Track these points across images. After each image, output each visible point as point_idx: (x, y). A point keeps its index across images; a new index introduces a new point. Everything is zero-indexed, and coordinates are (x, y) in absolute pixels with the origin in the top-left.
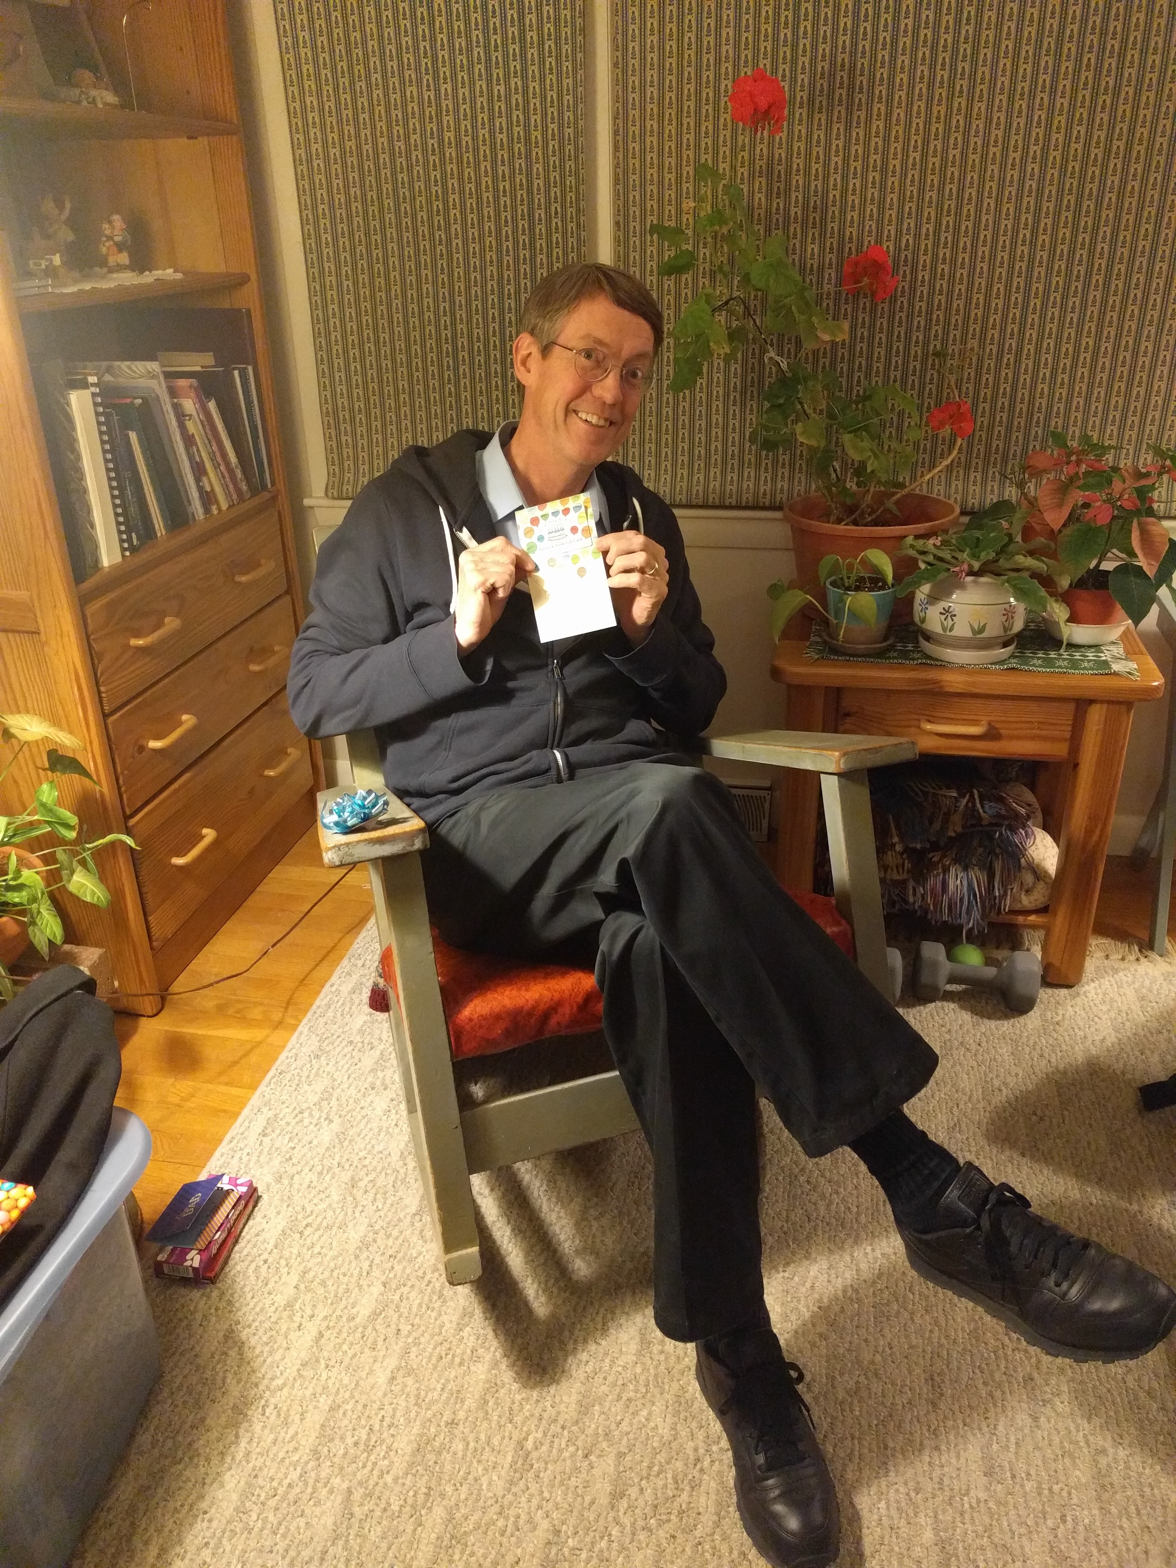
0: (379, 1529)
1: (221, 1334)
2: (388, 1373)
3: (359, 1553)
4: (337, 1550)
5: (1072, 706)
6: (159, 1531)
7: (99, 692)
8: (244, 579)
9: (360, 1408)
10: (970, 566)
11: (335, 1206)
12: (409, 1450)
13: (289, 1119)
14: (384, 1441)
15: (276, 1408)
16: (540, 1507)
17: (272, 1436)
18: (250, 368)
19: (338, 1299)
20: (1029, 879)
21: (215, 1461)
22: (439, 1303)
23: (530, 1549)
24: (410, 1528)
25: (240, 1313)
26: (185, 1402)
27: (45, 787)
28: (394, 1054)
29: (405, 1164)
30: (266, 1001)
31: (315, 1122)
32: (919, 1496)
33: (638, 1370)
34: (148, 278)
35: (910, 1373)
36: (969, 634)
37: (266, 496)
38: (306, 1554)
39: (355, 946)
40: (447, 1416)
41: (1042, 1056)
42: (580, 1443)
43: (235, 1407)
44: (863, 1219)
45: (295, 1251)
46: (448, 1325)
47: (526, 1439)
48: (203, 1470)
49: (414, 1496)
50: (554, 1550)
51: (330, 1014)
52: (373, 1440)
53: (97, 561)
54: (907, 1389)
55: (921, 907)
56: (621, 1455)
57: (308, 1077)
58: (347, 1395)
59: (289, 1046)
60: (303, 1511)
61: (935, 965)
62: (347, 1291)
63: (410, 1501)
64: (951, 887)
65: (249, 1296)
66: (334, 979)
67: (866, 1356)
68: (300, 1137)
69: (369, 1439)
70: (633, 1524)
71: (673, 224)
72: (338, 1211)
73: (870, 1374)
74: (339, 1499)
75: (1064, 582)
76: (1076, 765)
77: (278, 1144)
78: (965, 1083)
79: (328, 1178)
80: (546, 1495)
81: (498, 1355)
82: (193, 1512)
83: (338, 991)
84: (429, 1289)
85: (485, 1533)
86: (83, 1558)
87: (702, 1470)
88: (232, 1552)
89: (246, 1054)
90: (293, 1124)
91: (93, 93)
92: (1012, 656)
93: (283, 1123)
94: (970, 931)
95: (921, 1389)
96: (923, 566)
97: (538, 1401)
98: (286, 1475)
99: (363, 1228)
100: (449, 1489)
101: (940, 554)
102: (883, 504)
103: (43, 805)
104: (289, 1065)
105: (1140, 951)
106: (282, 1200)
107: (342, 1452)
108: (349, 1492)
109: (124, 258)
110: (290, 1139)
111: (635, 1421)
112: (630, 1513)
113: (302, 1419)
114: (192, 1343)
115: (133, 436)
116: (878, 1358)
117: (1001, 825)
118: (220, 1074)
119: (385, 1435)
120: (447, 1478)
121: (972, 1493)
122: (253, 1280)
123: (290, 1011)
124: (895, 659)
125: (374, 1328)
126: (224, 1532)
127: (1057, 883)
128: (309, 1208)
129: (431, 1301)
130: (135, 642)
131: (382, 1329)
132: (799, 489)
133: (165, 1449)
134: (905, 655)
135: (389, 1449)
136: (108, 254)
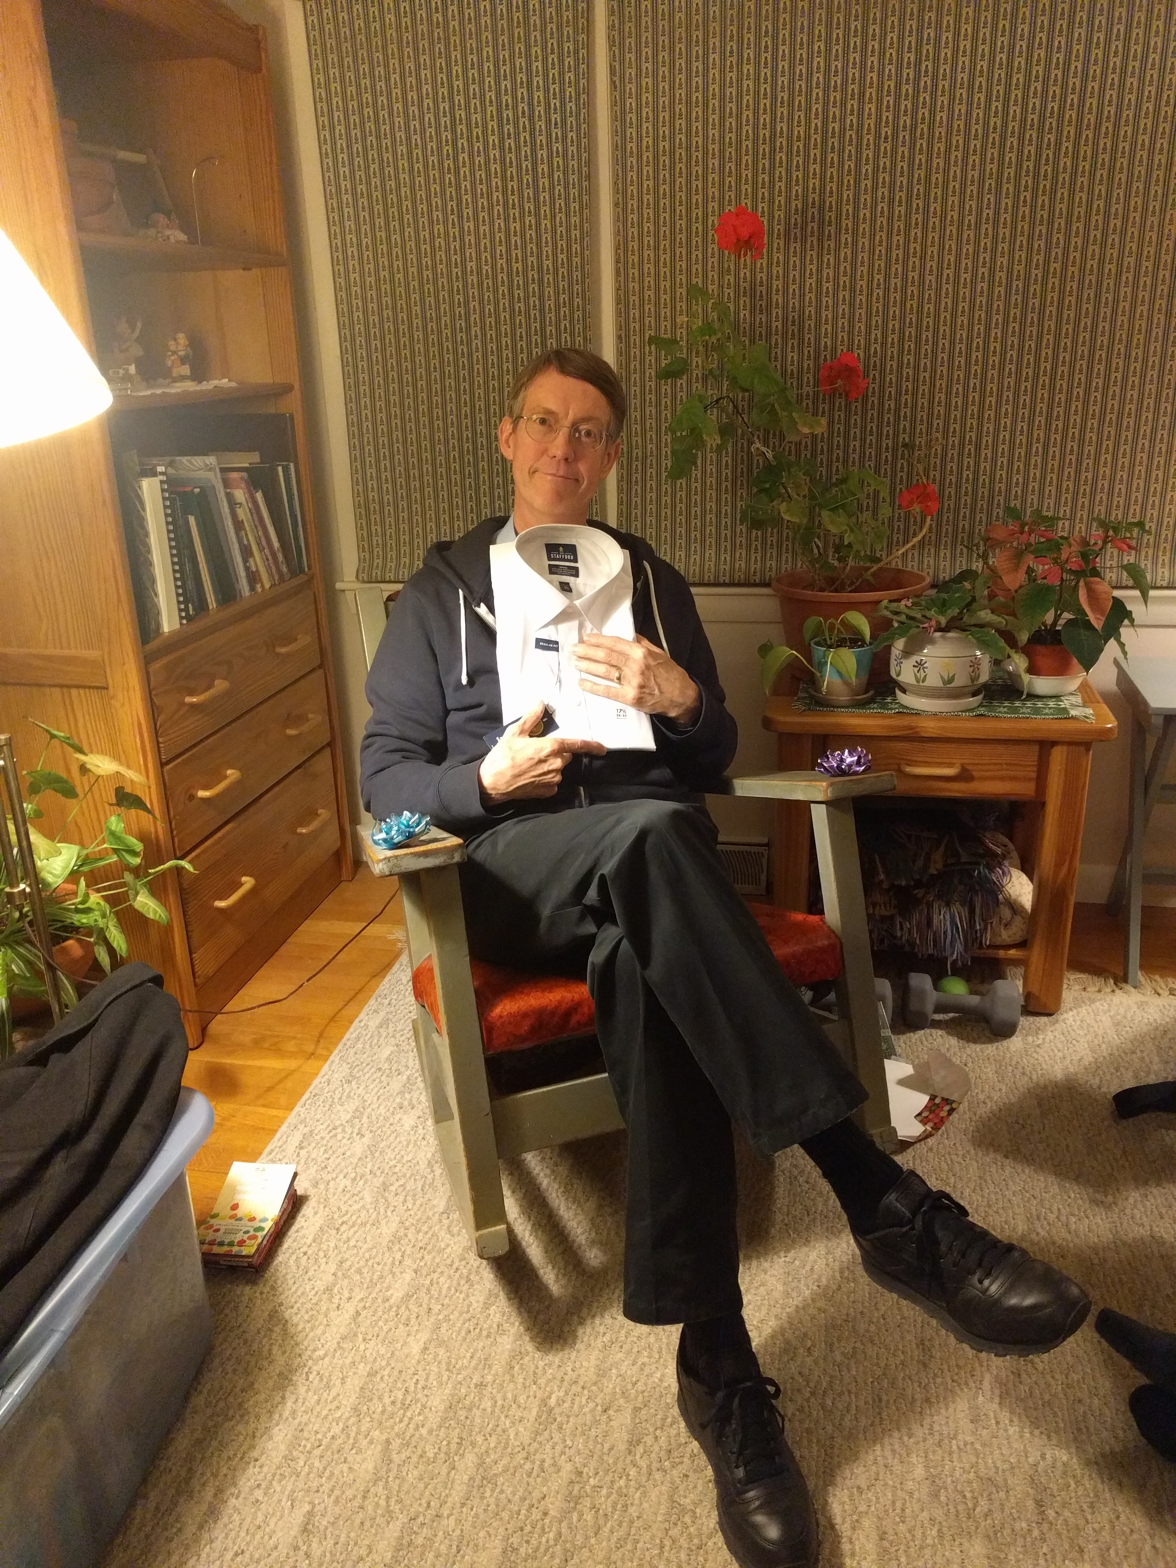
0: (416, 1472)
1: (266, 1314)
2: (421, 1343)
3: (399, 1491)
4: (380, 1489)
5: (1036, 748)
6: (215, 1475)
7: (158, 743)
8: (283, 650)
9: (396, 1373)
10: (938, 623)
11: (369, 1206)
12: (442, 1407)
13: (322, 1134)
14: (417, 1401)
15: (318, 1374)
16: (563, 1453)
17: (316, 1397)
18: (292, 465)
19: (372, 1284)
20: (1006, 913)
21: (264, 1418)
22: (466, 1286)
23: (555, 1487)
24: (444, 1471)
25: (283, 1297)
26: (235, 1371)
27: (113, 819)
29: (433, 1171)
30: (299, 1036)
31: (347, 1136)
32: (911, 1440)
34: (207, 386)
35: (902, 1338)
36: (941, 684)
37: (302, 578)
38: (349, 1493)
39: (381, 987)
40: (476, 1379)
41: (1024, 1074)
42: (598, 1400)
43: (280, 1374)
45: (332, 1245)
46: (475, 1305)
47: (549, 1397)
48: (253, 1425)
49: (448, 1444)
50: (577, 1487)
51: (360, 1046)
52: (409, 1398)
53: (159, 626)
54: (900, 1353)
55: (907, 941)
56: (637, 1410)
57: (340, 1098)
58: (384, 1363)
59: (322, 1073)
60: (346, 1458)
61: (922, 993)
62: (381, 1277)
63: (444, 1449)
64: (935, 922)
65: (291, 1282)
66: (362, 1016)
67: (862, 1327)
68: (334, 1149)
69: (404, 1399)
70: (649, 1467)
71: (669, 337)
72: (371, 1211)
73: (865, 1340)
74: (379, 1448)
75: (1024, 637)
76: (1044, 804)
77: (314, 1156)
79: (361, 1183)
80: (569, 1443)
81: (522, 1329)
82: (245, 1460)
83: (366, 1026)
84: (457, 1275)
85: (514, 1474)
86: (145, 1497)
88: (282, 1492)
89: (281, 1081)
90: (327, 1138)
91: (168, 232)
92: (981, 705)
94: (954, 963)
95: (912, 1351)
96: (896, 625)
97: (559, 1366)
98: (329, 1429)
99: (394, 1225)
100: (480, 1439)
101: (913, 614)
102: (862, 575)
103: (112, 833)
104: (322, 1089)
105: (1115, 984)
106: (319, 1202)
107: (380, 1409)
108: (388, 1442)
109: (186, 370)
110: (325, 1151)
111: (650, 1381)
112: (646, 1457)
113: (343, 1383)
114: (240, 1319)
115: (192, 520)
116: (873, 1328)
117: (979, 864)
118: (258, 1097)
119: (419, 1396)
120: (477, 1430)
121: (960, 1437)
122: (294, 1269)
123: (321, 1044)
124: (875, 709)
125: (407, 1308)
126: (274, 1475)
127: (1033, 917)
128: (344, 1209)
129: (459, 1284)
130: (189, 699)
131: (414, 1309)
132: (786, 567)
133: (218, 1409)
134: (884, 706)
135: (424, 1406)
136: (172, 366)
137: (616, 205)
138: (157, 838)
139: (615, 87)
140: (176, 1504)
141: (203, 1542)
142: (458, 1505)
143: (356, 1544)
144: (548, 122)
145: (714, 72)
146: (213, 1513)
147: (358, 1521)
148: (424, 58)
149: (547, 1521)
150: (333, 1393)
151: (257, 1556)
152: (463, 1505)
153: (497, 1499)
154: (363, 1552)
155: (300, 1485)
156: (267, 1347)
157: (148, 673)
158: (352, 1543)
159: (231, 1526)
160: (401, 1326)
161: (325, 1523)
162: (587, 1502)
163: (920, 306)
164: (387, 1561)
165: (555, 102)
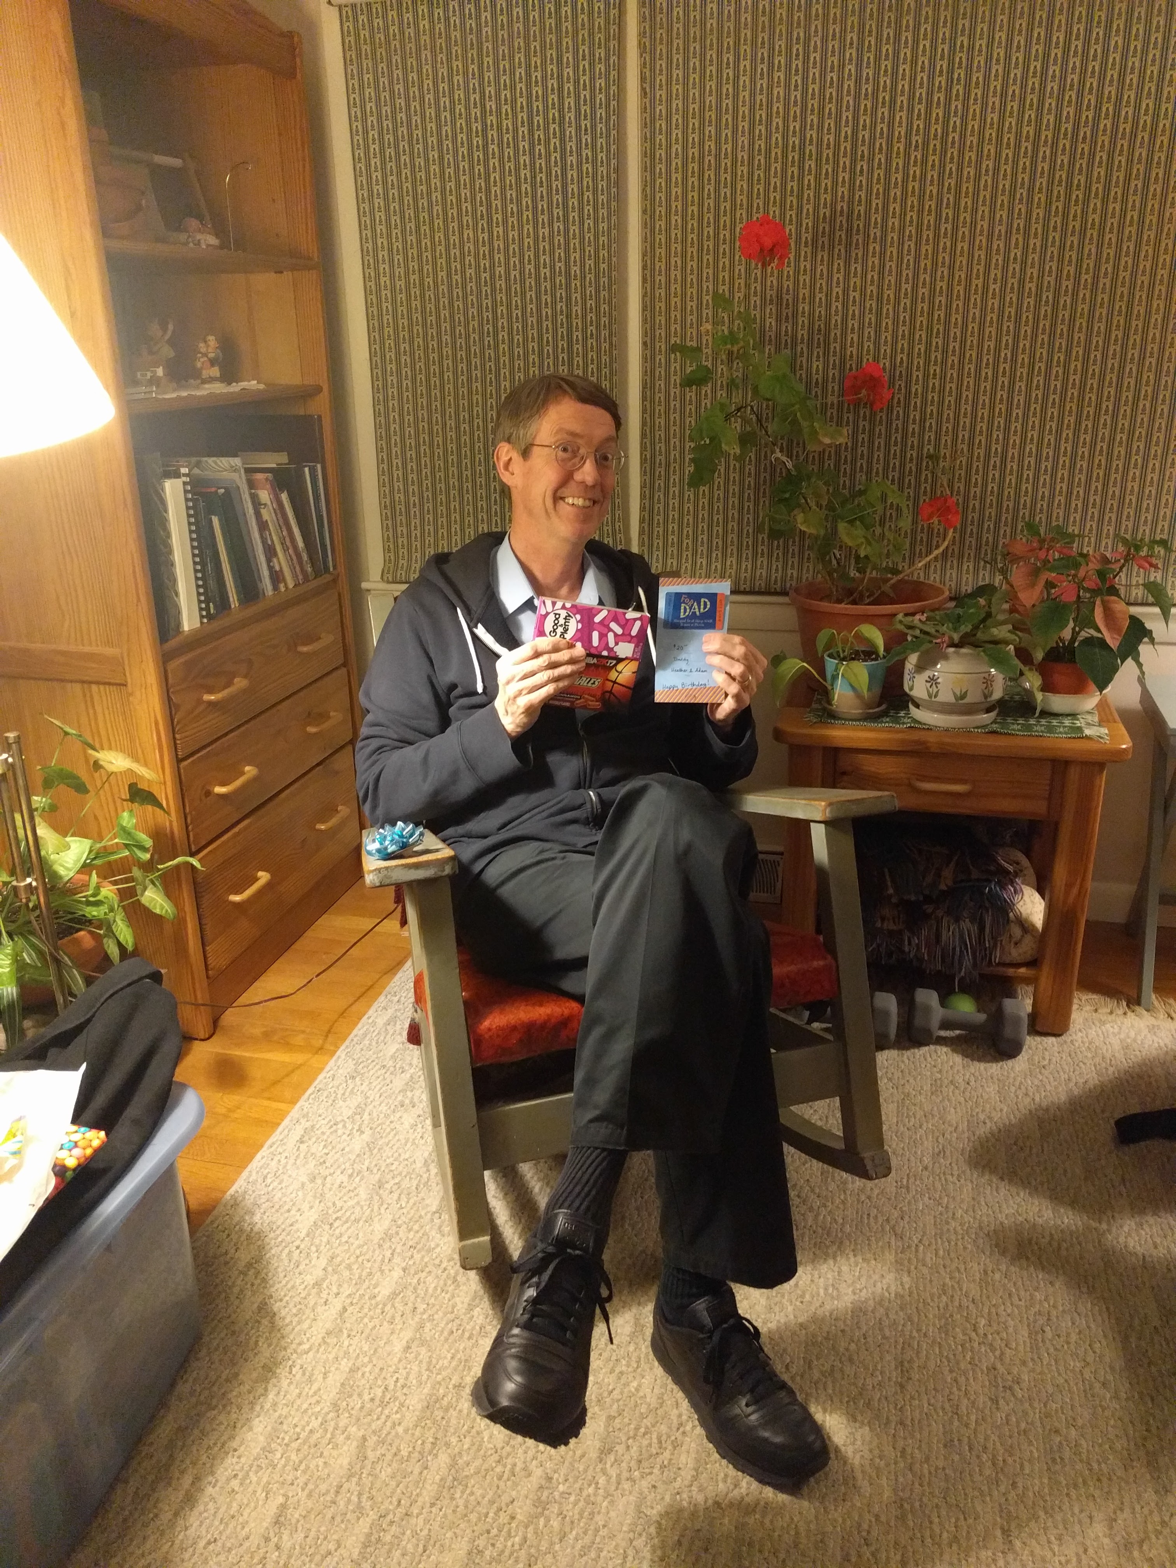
0: (389, 1470)
1: (256, 1305)
2: (404, 1342)
3: (371, 1488)
4: (353, 1485)
5: (1051, 767)
6: (194, 1463)
7: (175, 739)
8: (305, 649)
9: (377, 1370)
10: (951, 638)
11: (363, 1203)
12: (419, 1406)
13: (323, 1129)
14: (396, 1399)
15: (301, 1367)
16: (534, 1458)
17: (297, 1391)
18: (319, 466)
19: (361, 1281)
20: (1017, 932)
21: (246, 1409)
22: (452, 1287)
23: (524, 1492)
24: (417, 1471)
25: (273, 1289)
26: (221, 1361)
27: (126, 814)
28: (422, 1078)
29: (428, 1170)
30: (308, 1030)
31: (348, 1132)
33: (631, 1348)
34: (235, 388)
35: (881, 1359)
36: (951, 699)
37: (327, 578)
38: (323, 1487)
39: (392, 984)
40: (455, 1380)
41: (1027, 1094)
43: (265, 1366)
44: (848, 1229)
45: (325, 1240)
46: (460, 1306)
48: (235, 1416)
49: (423, 1444)
50: (546, 1493)
51: (367, 1042)
52: (388, 1396)
53: (179, 624)
54: (878, 1373)
55: (916, 956)
56: (610, 1418)
57: (343, 1094)
58: (366, 1360)
59: (327, 1068)
60: (322, 1453)
61: (927, 1010)
62: (370, 1274)
63: (418, 1449)
64: (944, 938)
65: (282, 1275)
66: (370, 1012)
67: (842, 1345)
68: (333, 1144)
69: (384, 1396)
70: (619, 1475)
71: (694, 344)
72: (365, 1208)
73: (844, 1359)
74: (355, 1444)
75: (1039, 654)
76: (1058, 824)
77: (313, 1150)
78: (952, 1116)
79: (357, 1180)
82: (224, 1450)
83: (374, 1023)
84: (445, 1275)
85: (485, 1477)
86: (126, 1482)
87: (684, 1433)
88: (258, 1484)
89: (287, 1075)
90: (328, 1134)
91: (199, 236)
92: (995, 722)
93: (319, 1132)
94: (962, 980)
95: (891, 1373)
96: (910, 639)
98: (308, 1423)
99: (386, 1223)
100: (454, 1440)
101: (926, 628)
102: (880, 588)
103: (123, 829)
104: (327, 1084)
105: (1128, 1006)
106: (315, 1197)
107: (359, 1405)
108: (364, 1439)
109: (215, 372)
110: (325, 1146)
112: (615, 1466)
113: (324, 1378)
114: (229, 1312)
115: (215, 520)
116: (853, 1346)
117: (990, 881)
118: (263, 1090)
119: (398, 1394)
120: (452, 1430)
122: (286, 1262)
123: (330, 1039)
124: (886, 723)
125: (393, 1306)
126: (251, 1466)
127: (1042, 937)
128: (339, 1204)
129: (445, 1285)
130: (208, 697)
131: (400, 1307)
132: (807, 576)
133: (202, 1398)
134: (897, 720)
135: (402, 1405)
136: (202, 368)
137: (644, 212)
138: (172, 833)
139: (645, 93)
140: (154, 1490)
141: (178, 1529)
142: (428, 1505)
143: (325, 1538)
144: (578, 128)
145: (745, 80)
146: (190, 1500)
147: (329, 1516)
148: (457, 64)
149: (514, 1525)
150: (315, 1387)
151: (229, 1545)
152: (433, 1505)
153: (467, 1501)
154: (332, 1547)
155: (276, 1477)
156: (254, 1339)
157: (166, 671)
158: (321, 1537)
159: (205, 1514)
160: (385, 1323)
161: (297, 1516)
162: (555, 1508)
163: (948, 315)
164: (355, 1556)
165: (585, 108)
